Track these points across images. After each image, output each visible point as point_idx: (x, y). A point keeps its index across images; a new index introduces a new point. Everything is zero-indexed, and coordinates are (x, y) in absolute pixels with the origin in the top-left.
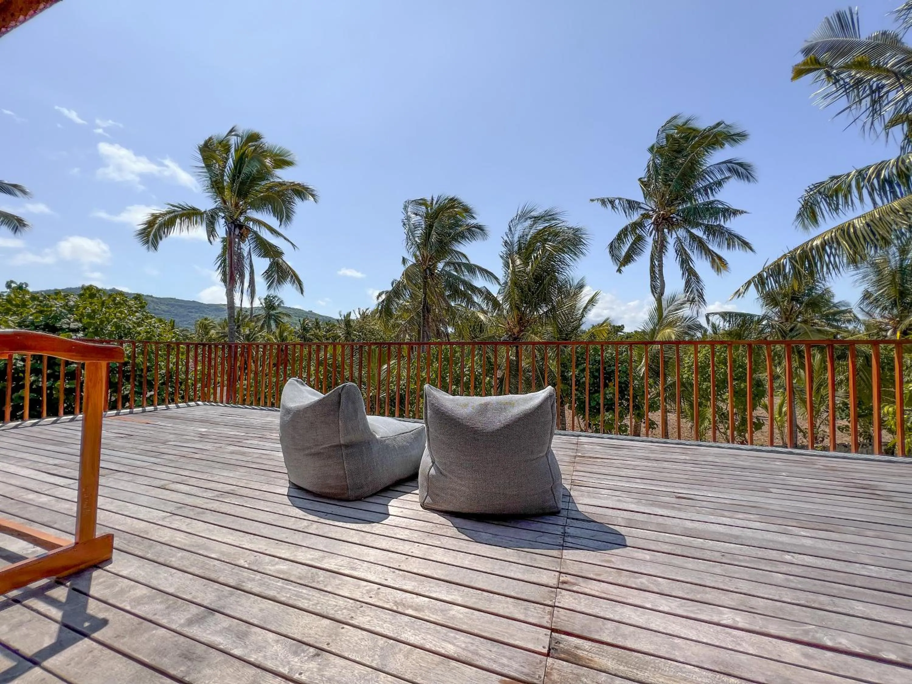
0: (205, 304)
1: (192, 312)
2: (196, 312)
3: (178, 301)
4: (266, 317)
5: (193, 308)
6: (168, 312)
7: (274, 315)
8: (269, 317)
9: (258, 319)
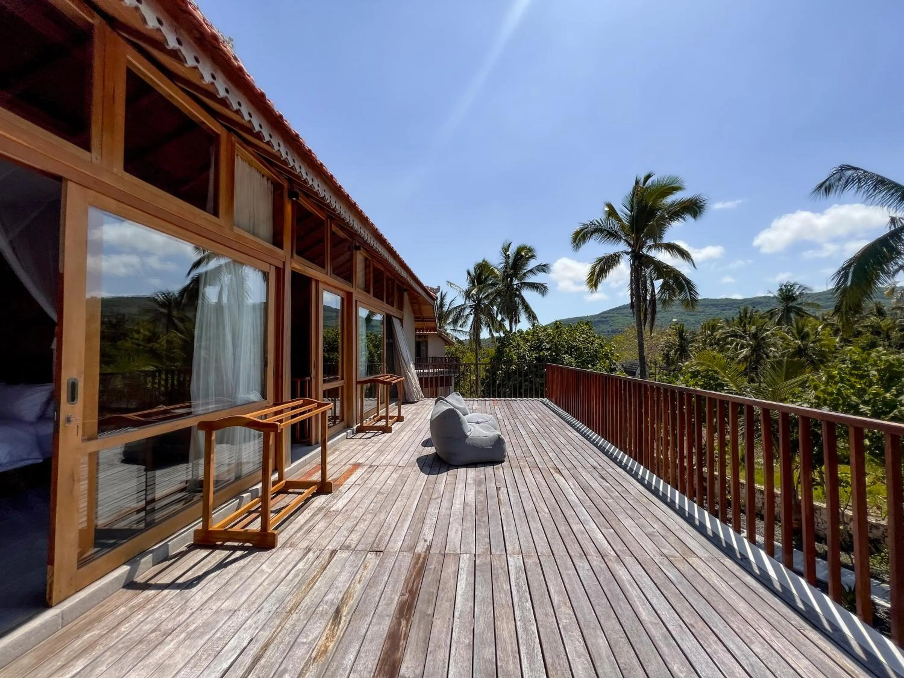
0: (739, 300)
1: (725, 310)
2: (730, 310)
3: (712, 300)
4: (783, 311)
5: (726, 305)
6: (702, 312)
7: (794, 307)
8: (788, 310)
9: (772, 314)
